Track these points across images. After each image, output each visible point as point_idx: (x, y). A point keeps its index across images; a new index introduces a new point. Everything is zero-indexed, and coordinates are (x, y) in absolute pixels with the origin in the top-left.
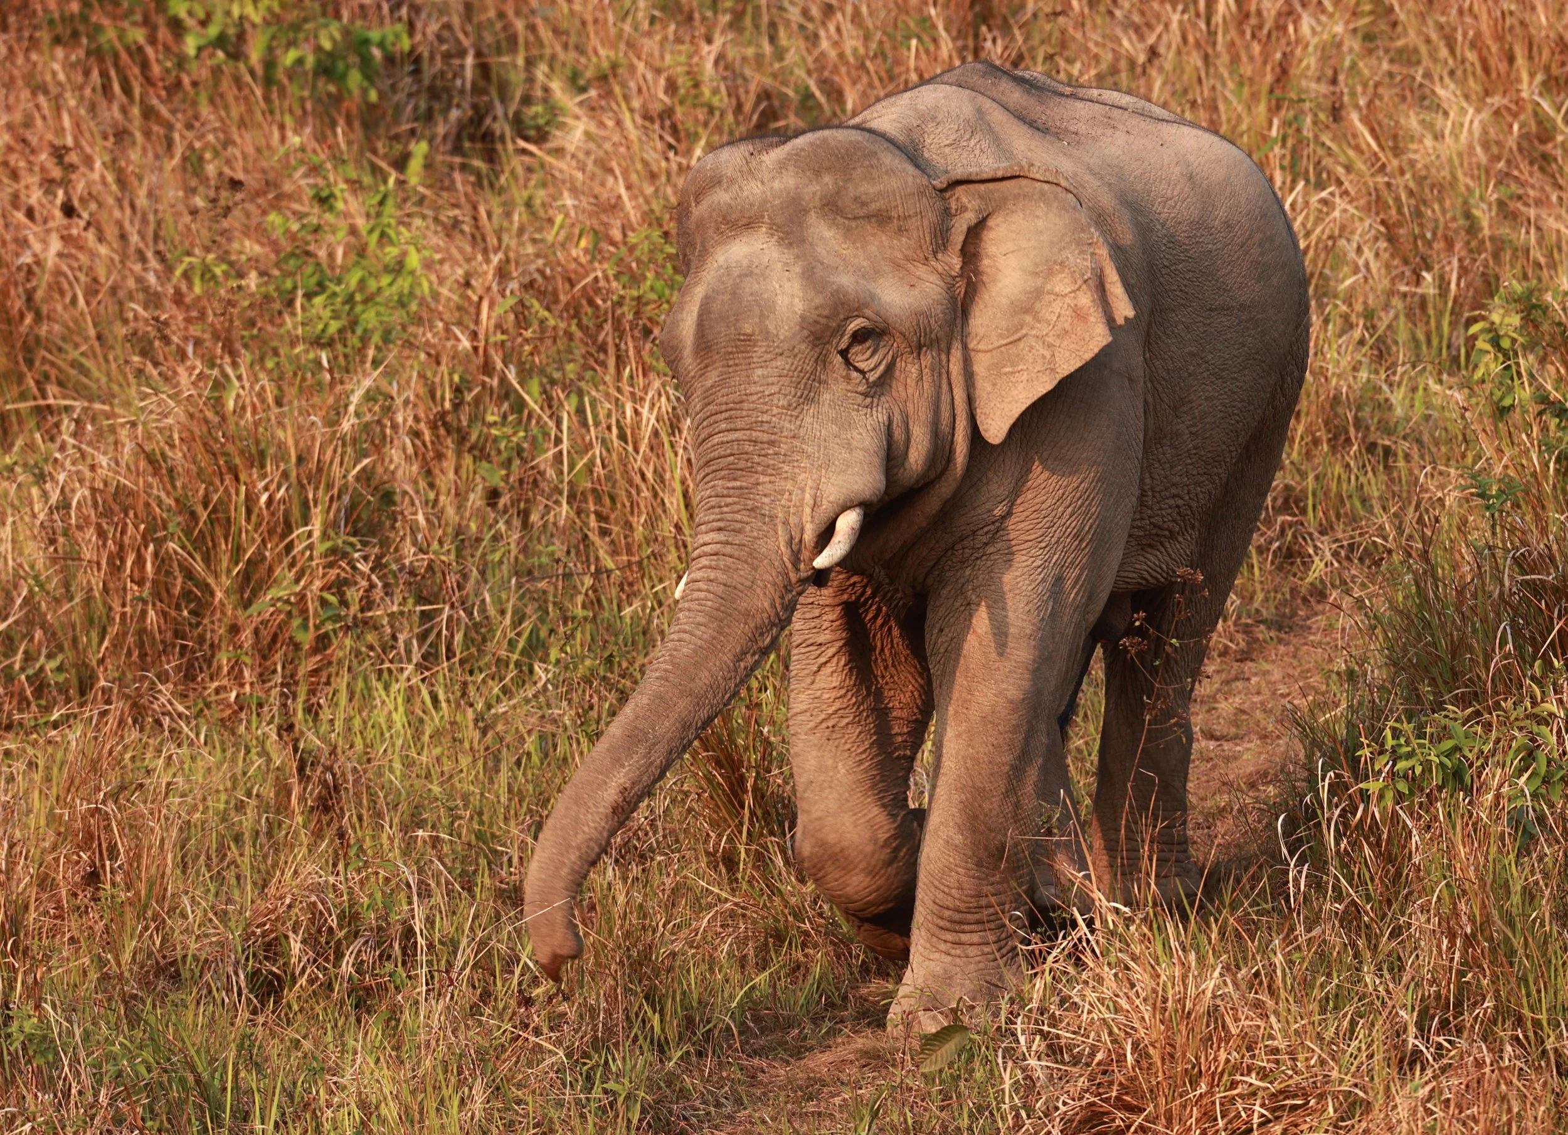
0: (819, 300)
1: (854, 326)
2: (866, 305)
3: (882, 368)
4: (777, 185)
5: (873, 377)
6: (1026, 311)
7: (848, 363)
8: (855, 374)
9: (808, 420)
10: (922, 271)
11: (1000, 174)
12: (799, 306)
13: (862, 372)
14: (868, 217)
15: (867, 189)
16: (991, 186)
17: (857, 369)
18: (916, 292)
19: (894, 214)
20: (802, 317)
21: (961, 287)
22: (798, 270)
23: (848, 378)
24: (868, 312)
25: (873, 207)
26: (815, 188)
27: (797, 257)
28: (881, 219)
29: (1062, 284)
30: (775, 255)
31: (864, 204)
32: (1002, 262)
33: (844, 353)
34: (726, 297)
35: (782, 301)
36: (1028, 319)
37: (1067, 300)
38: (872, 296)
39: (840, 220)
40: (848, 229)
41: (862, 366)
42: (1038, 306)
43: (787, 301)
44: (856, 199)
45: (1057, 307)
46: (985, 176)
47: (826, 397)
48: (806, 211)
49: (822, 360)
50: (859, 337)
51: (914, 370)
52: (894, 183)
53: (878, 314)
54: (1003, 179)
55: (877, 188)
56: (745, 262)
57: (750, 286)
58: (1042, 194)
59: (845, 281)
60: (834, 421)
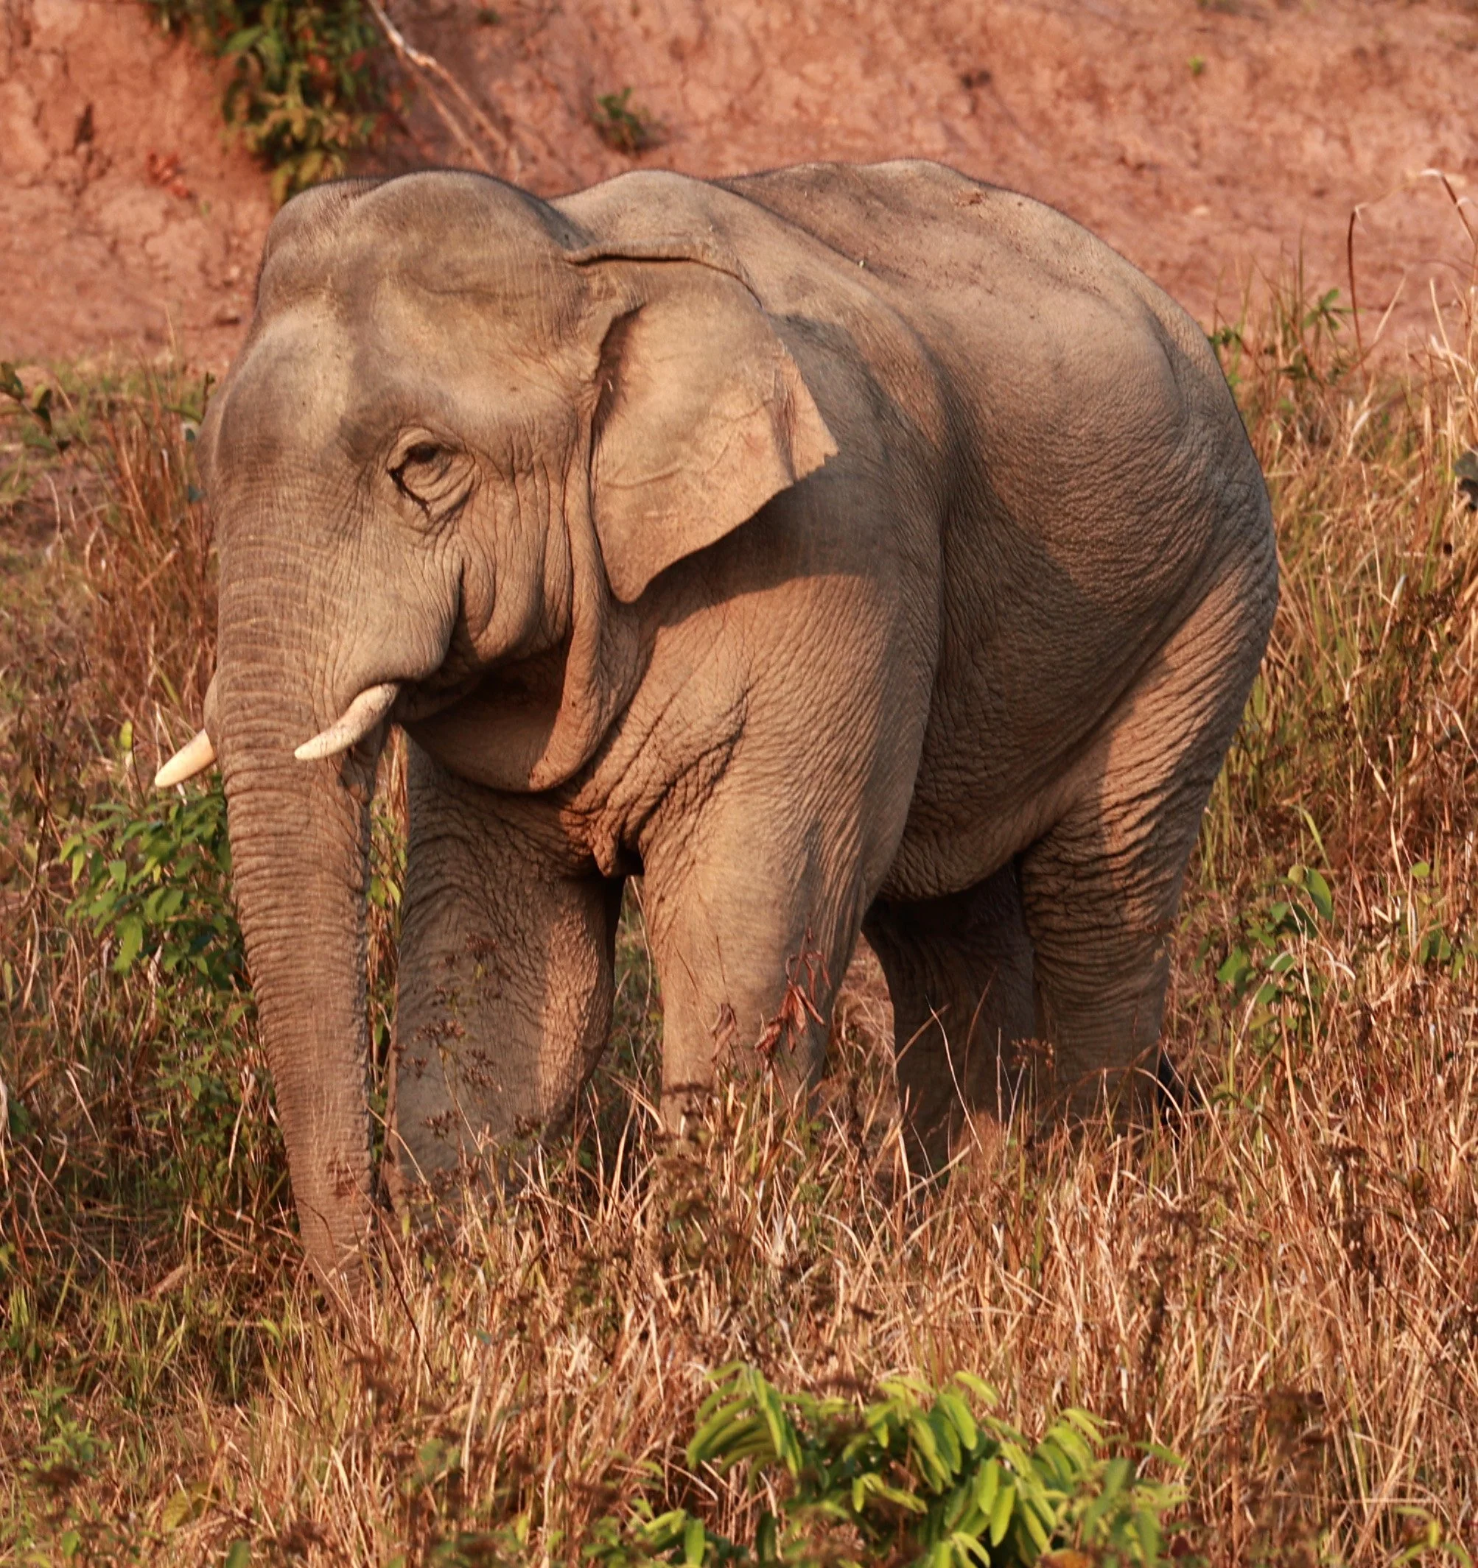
0: (364, 401)
1: (409, 438)
2: (432, 412)
3: (454, 497)
4: (351, 239)
5: (437, 509)
6: (684, 437)
7: (401, 487)
8: (410, 504)
9: (344, 562)
10: (532, 370)
11: (664, 252)
12: (341, 406)
13: (423, 503)
14: (462, 292)
15: (466, 255)
16: (650, 267)
17: (414, 497)
18: (517, 398)
19: (499, 290)
20: (342, 420)
21: (590, 398)
22: (350, 356)
23: (399, 509)
24: (431, 421)
25: (470, 279)
26: (397, 247)
27: (354, 338)
28: (481, 296)
29: (733, 405)
30: (328, 334)
31: (458, 274)
32: (655, 370)
33: (396, 474)
34: (256, 386)
35: (322, 397)
36: (685, 448)
37: (739, 427)
38: (442, 399)
39: (422, 292)
40: (433, 307)
41: (420, 492)
42: (699, 431)
43: (328, 397)
44: (447, 267)
45: (724, 436)
46: (644, 253)
47: (370, 531)
48: (378, 277)
49: (366, 481)
50: (420, 454)
51: (506, 503)
52: (503, 250)
53: (448, 424)
54: (667, 259)
55: (478, 254)
56: (289, 342)
57: (288, 374)
58: (717, 285)
59: (406, 377)
60: (378, 564)
